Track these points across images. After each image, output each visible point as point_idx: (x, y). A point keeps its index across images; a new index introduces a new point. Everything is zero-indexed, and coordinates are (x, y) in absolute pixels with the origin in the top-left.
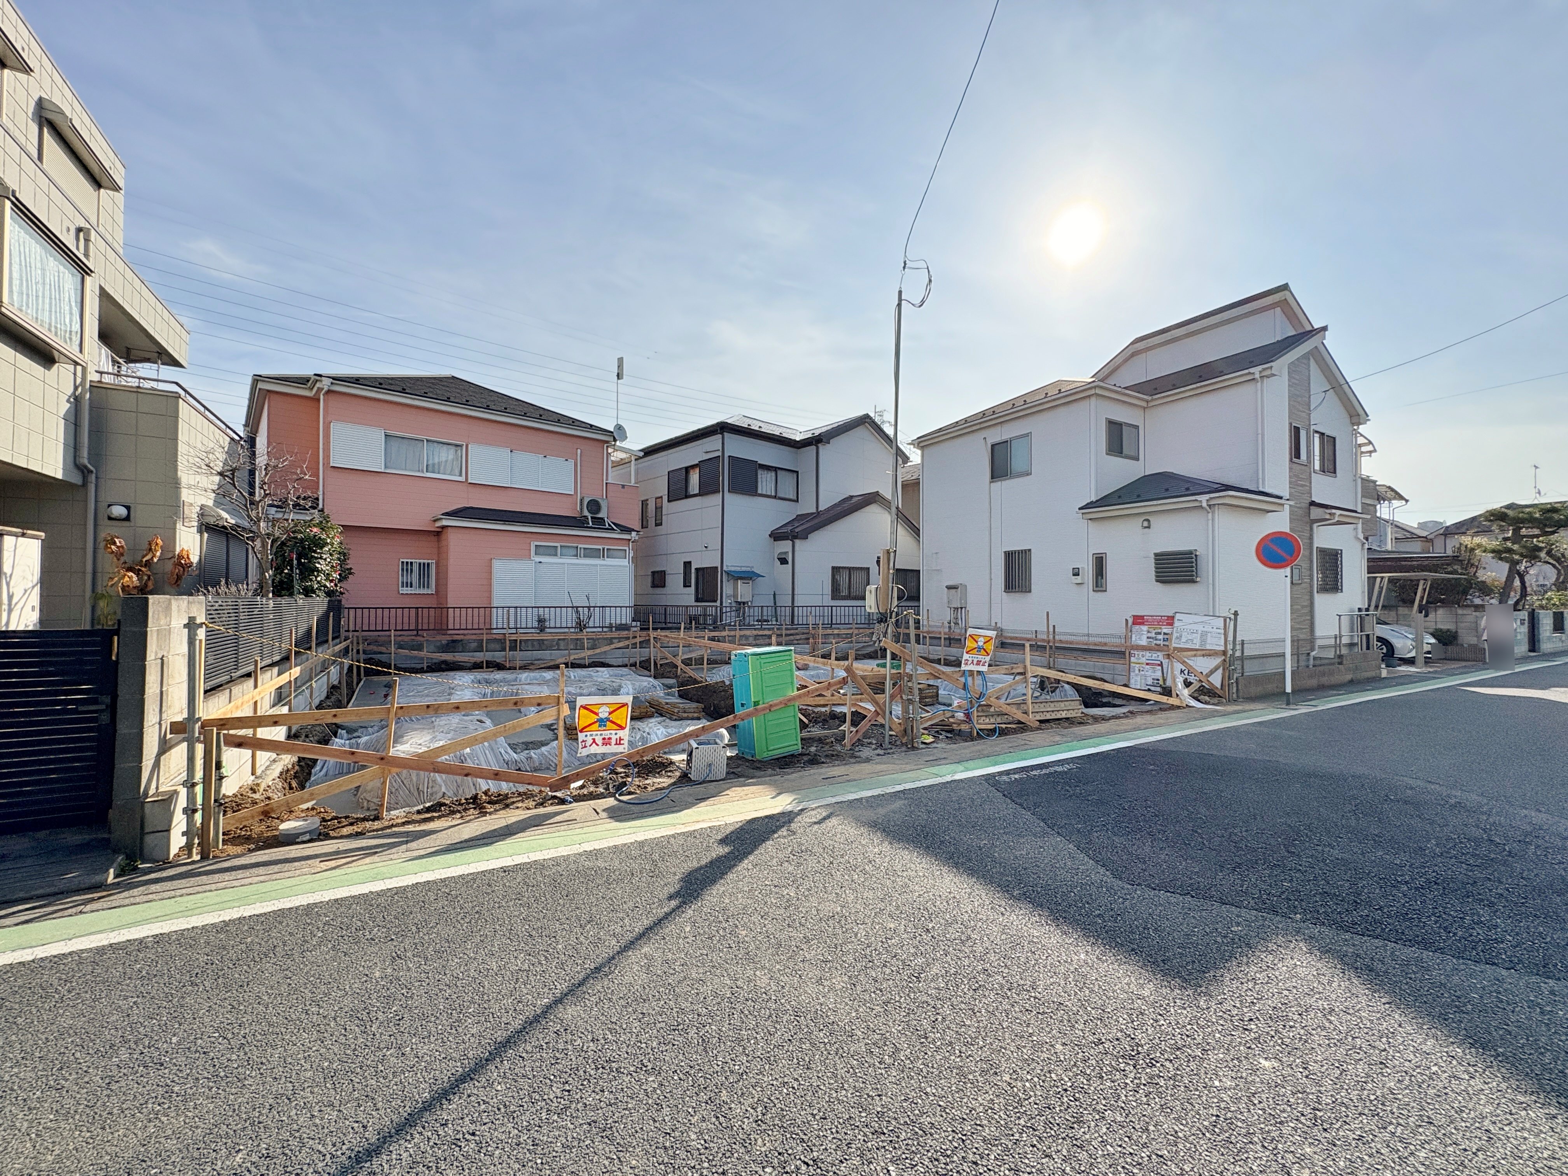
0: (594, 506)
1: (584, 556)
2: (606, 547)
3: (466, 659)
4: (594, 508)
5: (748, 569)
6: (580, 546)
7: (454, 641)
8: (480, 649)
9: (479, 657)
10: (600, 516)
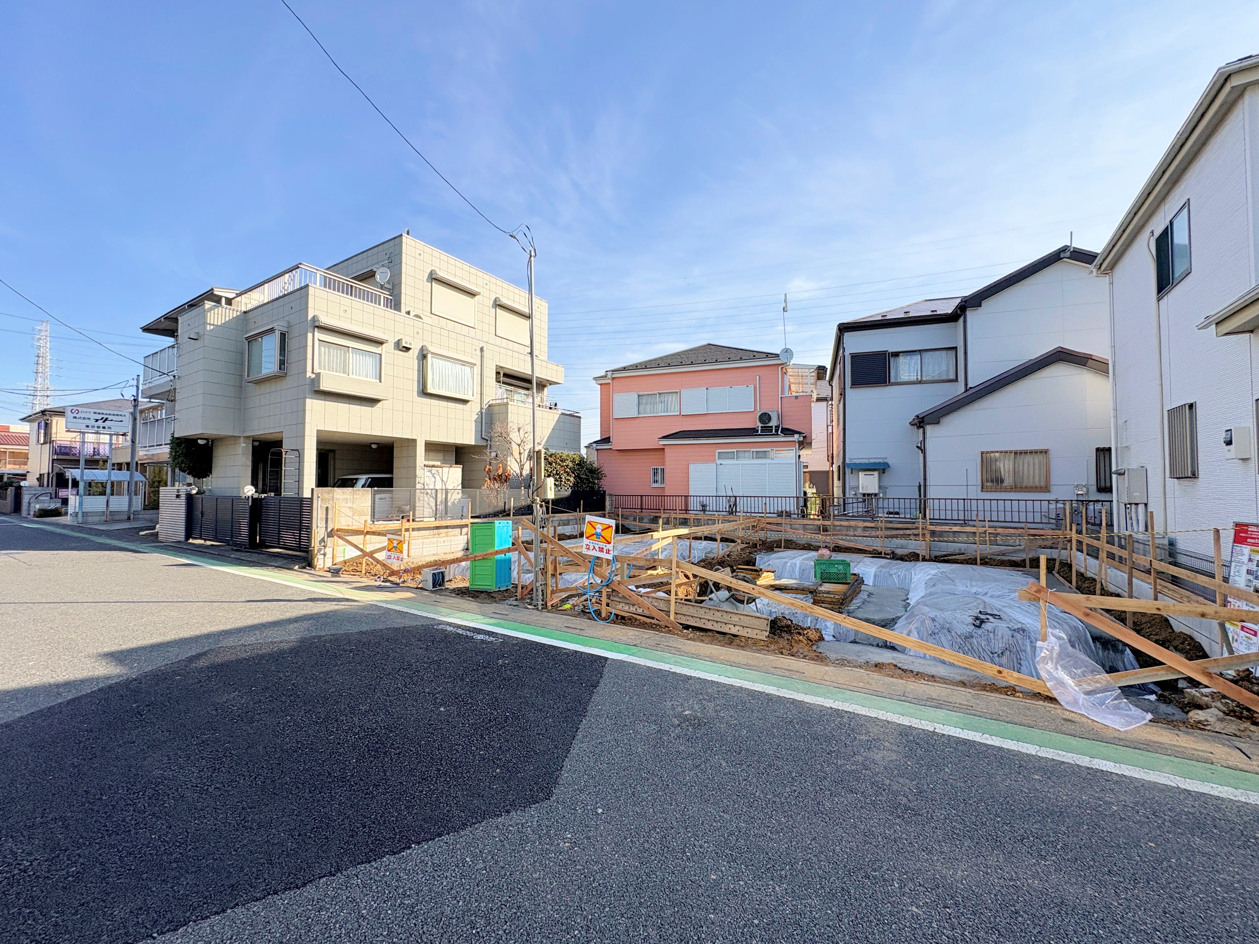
1: (756, 458)
2: (774, 449)
4: (765, 419)
6: (753, 450)
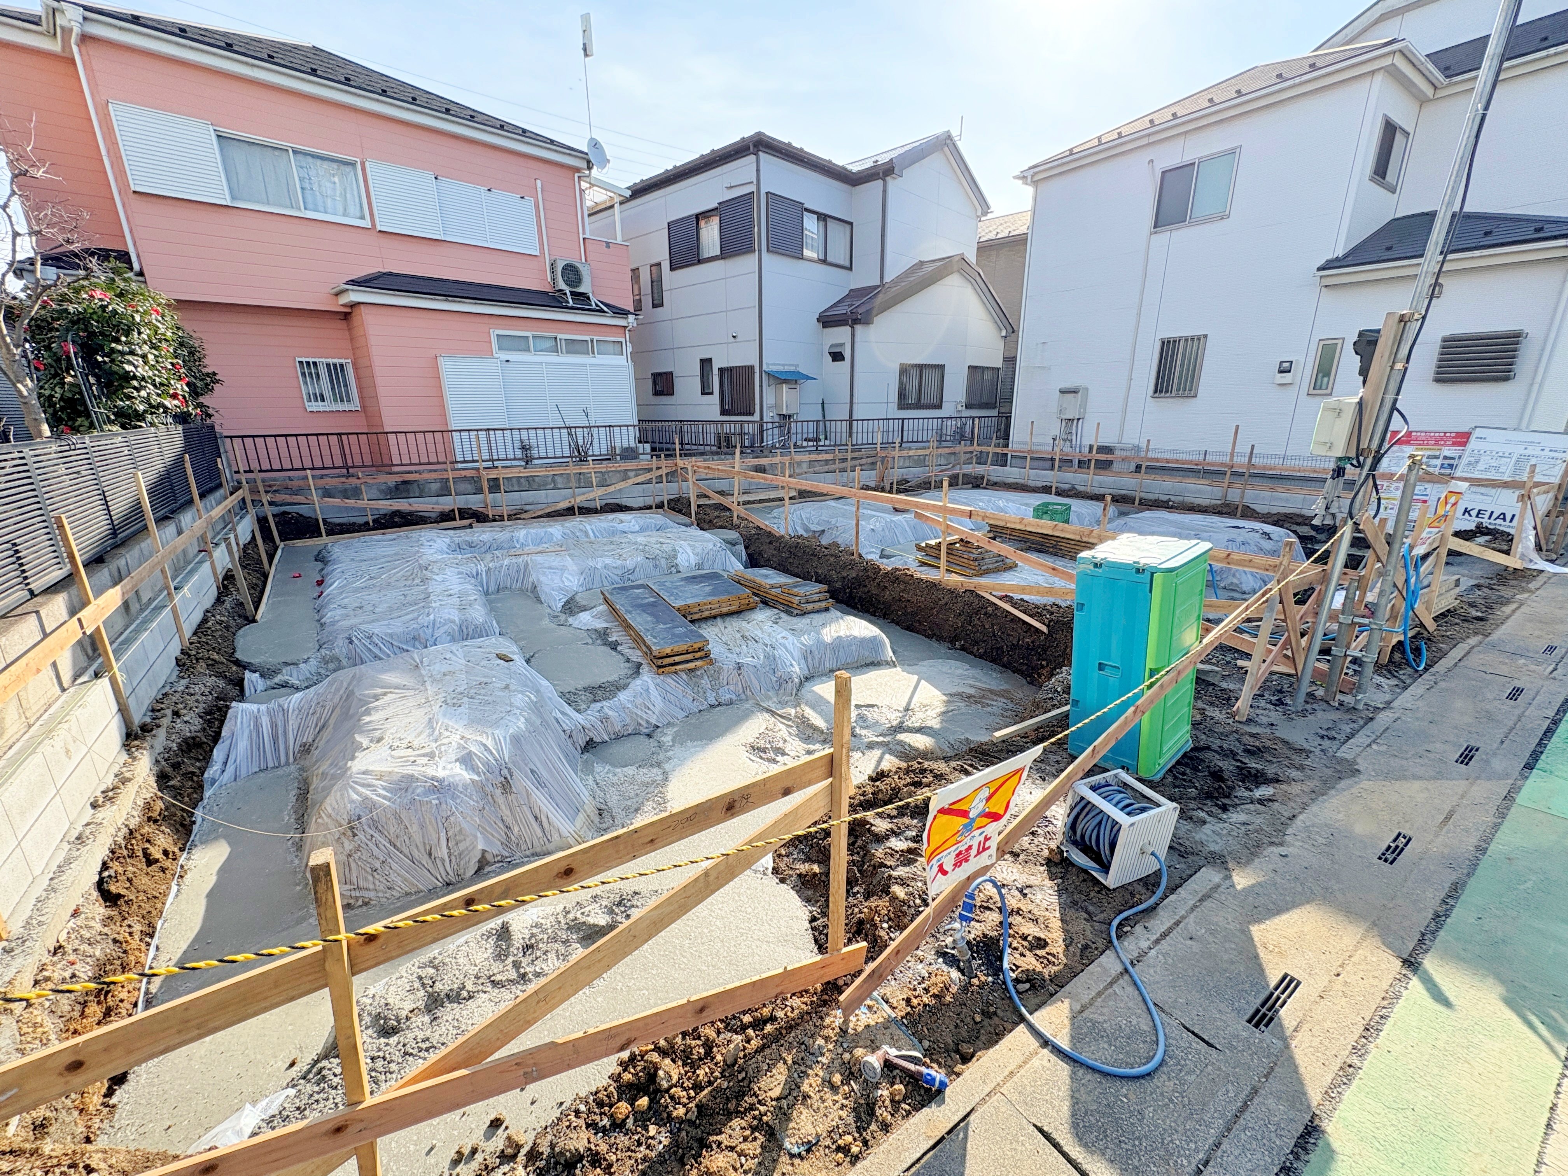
0: (572, 273)
1: (567, 352)
2: (595, 338)
3: (429, 507)
4: (572, 277)
5: (792, 369)
6: (560, 336)
7: (405, 482)
8: (445, 491)
9: (447, 503)
10: (581, 290)
